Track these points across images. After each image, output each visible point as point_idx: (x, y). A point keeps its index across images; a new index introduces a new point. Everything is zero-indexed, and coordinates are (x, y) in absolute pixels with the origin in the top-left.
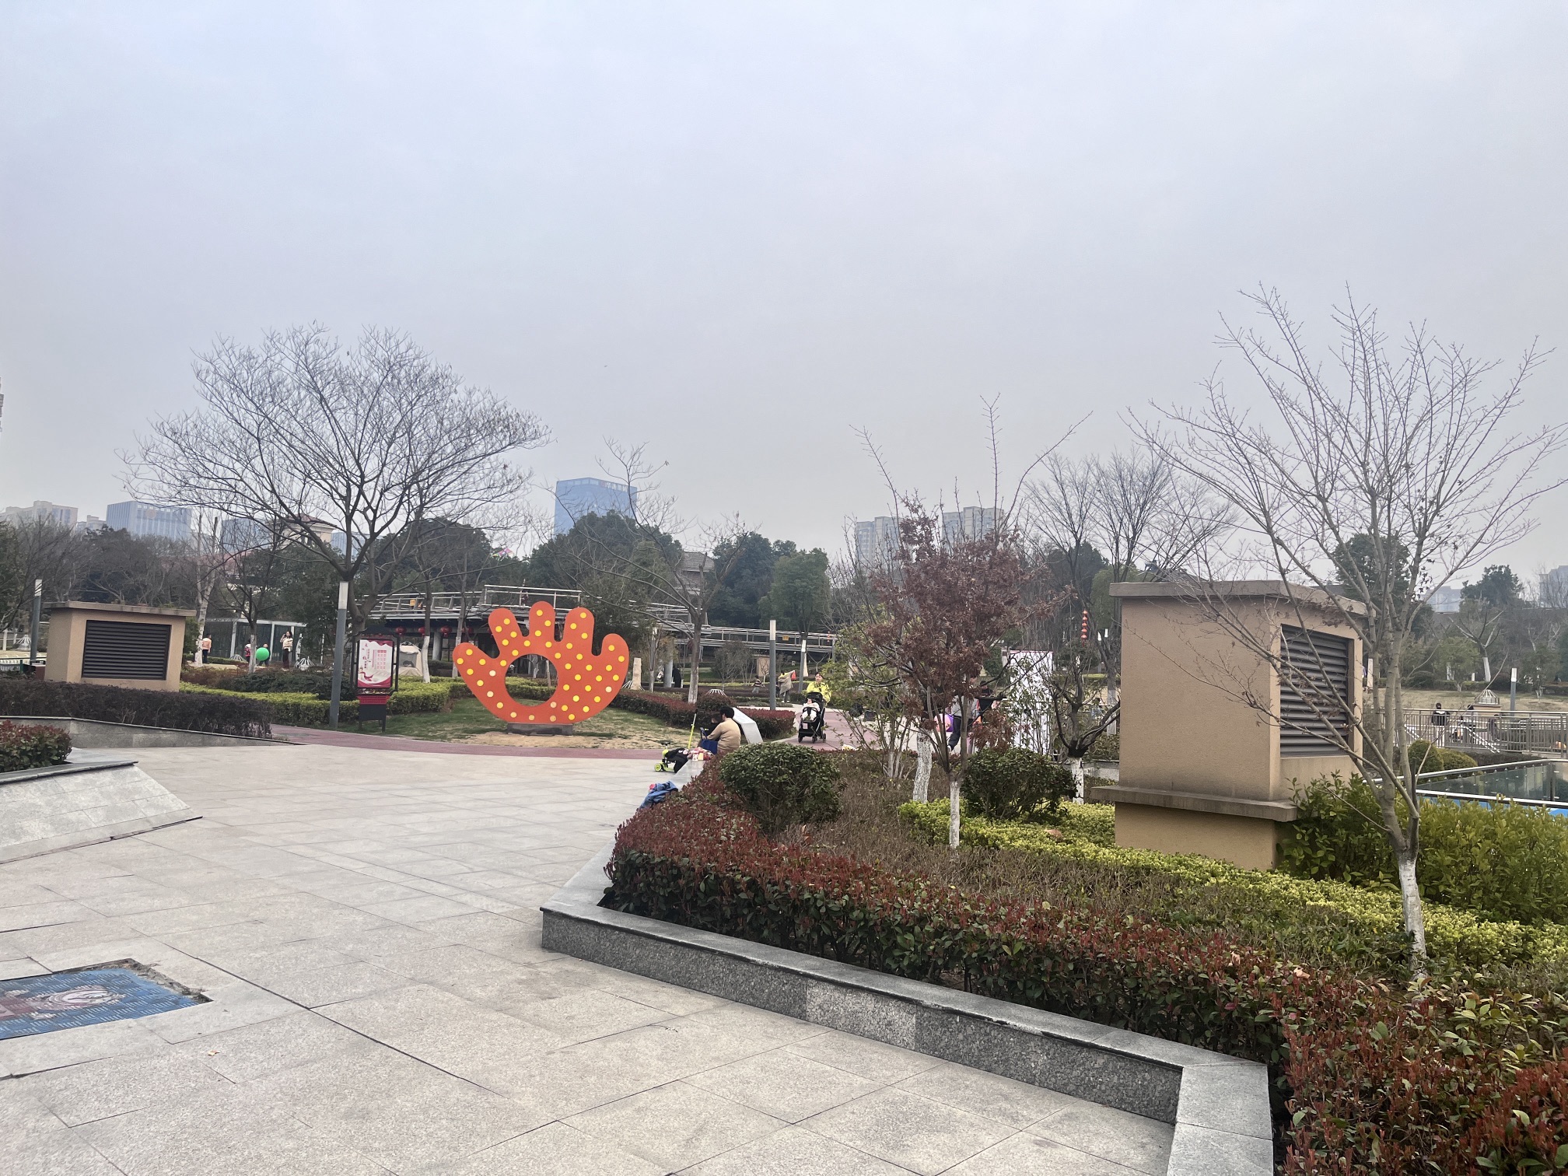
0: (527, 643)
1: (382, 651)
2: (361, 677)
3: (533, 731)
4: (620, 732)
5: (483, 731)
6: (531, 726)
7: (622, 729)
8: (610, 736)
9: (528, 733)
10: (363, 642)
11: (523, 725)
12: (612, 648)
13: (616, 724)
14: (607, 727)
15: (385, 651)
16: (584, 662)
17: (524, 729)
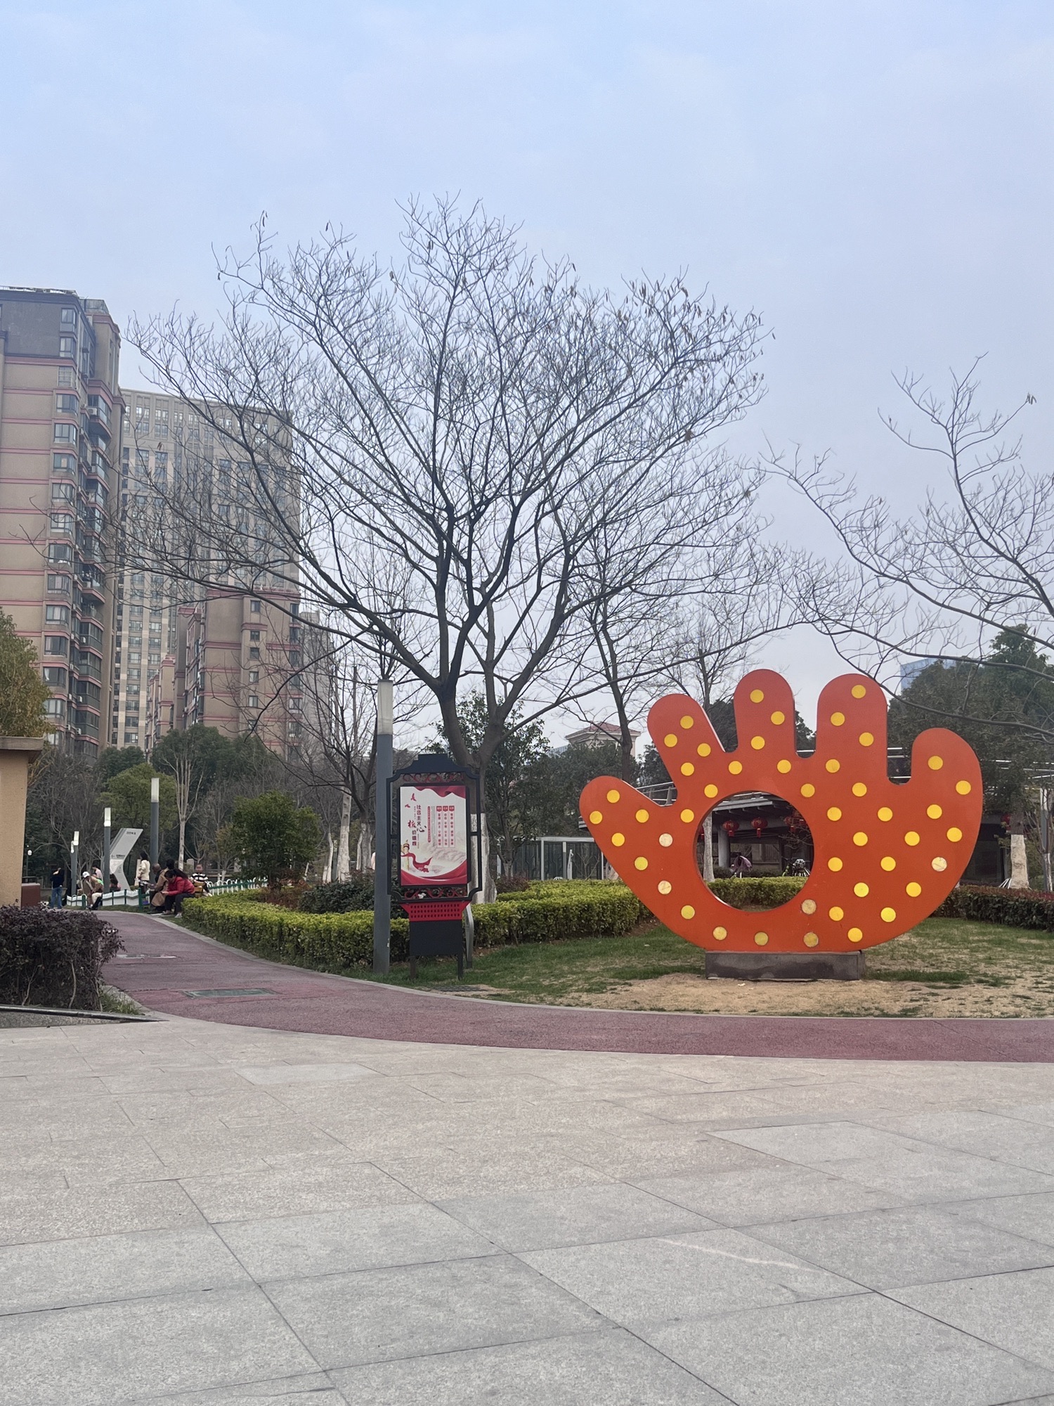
0: (735, 768)
1: (445, 808)
2: (406, 865)
3: (767, 969)
4: (982, 968)
5: (655, 973)
6: (758, 958)
7: (989, 961)
8: (954, 980)
9: (754, 976)
10: (406, 792)
11: (741, 957)
12: (936, 763)
13: (973, 950)
14: (952, 958)
15: (452, 808)
16: (872, 802)
17: (742, 966)
